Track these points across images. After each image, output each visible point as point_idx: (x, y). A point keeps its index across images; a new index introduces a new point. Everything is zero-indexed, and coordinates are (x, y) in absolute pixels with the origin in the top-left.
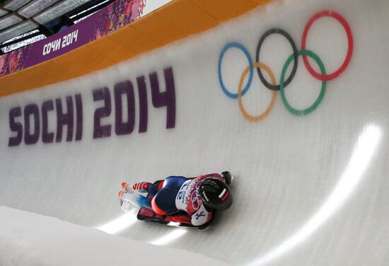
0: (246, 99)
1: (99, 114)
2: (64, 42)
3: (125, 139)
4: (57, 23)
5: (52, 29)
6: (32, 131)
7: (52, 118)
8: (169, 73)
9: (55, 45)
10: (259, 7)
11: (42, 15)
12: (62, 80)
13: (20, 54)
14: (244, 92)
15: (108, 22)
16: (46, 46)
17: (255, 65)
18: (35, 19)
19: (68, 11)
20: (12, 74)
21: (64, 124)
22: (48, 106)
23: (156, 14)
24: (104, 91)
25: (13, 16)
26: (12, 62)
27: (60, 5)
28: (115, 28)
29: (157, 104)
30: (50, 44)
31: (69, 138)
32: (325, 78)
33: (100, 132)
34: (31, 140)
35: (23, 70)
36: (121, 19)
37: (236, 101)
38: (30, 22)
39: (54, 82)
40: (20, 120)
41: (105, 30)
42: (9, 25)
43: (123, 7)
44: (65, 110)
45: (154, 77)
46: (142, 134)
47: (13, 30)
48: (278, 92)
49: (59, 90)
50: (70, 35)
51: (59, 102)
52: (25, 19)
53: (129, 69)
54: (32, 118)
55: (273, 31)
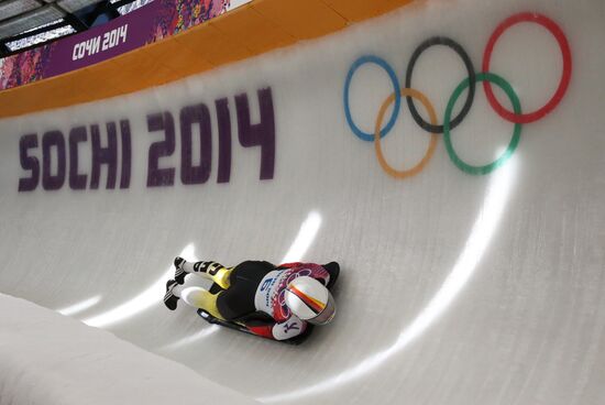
0: (387, 143)
1: (156, 152)
2: (105, 41)
3: (195, 190)
4: (90, 10)
6: (54, 171)
7: (85, 153)
8: (266, 97)
9: (92, 46)
12: (101, 98)
13: (38, 55)
14: (383, 133)
15: (174, 15)
16: (77, 46)
17: (404, 92)
18: (61, 4)
20: (26, 85)
21: (103, 162)
22: (78, 134)
24: (164, 117)
26: (25, 68)
28: (187, 26)
29: (246, 141)
30: (83, 44)
31: (111, 185)
33: (158, 178)
34: (53, 184)
35: (42, 81)
36: (196, 11)
38: (52, 8)
39: (88, 101)
40: (36, 153)
41: (169, 27)
42: (21, 11)
44: (104, 143)
45: (242, 102)
46: (221, 185)
47: (26, 19)
48: (442, 135)
49: (97, 112)
50: (114, 32)
51: (95, 130)
52: (44, 4)
53: (203, 87)
54: (54, 152)
55: (436, 41)
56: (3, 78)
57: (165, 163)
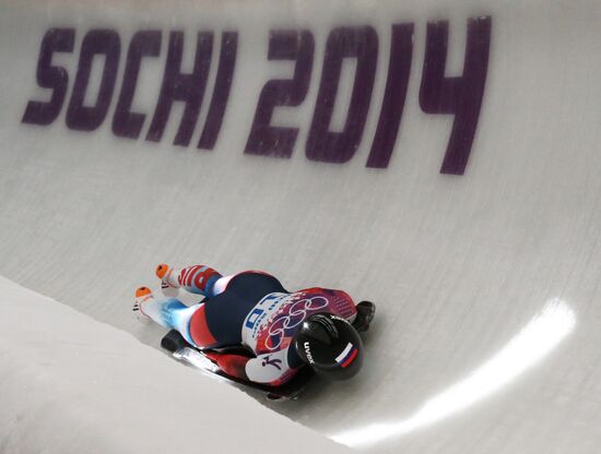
1: (273, 95)
3: (327, 173)
6: (91, 97)
7: (152, 76)
8: (480, 34)
21: (178, 99)
22: (146, 43)
24: (299, 38)
29: (430, 104)
31: (183, 139)
33: (266, 141)
34: (84, 120)
40: (68, 62)
44: (188, 64)
45: (438, 35)
46: (373, 171)
54: (98, 65)
57: (283, 117)
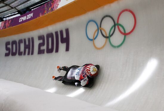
0: (96, 41)
1: (40, 45)
2: (28, 17)
3: (50, 54)
4: (25, 10)
5: (23, 12)
6: (14, 51)
7: (22, 46)
8: (67, 31)
9: (24, 18)
10: (102, 7)
11: (19, 7)
12: (26, 32)
13: (10, 21)
14: (95, 39)
15: (44, 10)
16: (20, 18)
17: (100, 29)
18: (16, 8)
19: (29, 5)
20: (7, 29)
21: (27, 48)
22: (21, 41)
23: (63, 8)
24: (42, 36)
25: (8, 6)
26: (7, 24)
27: (26, 3)
28: (47, 13)
29: (62, 42)
30: (22, 18)
31: (29, 54)
32: (125, 34)
33: (41, 52)
34: (14, 54)
35: (11, 27)
36: (50, 9)
37: (92, 42)
38: (14, 9)
39: (23, 33)
40: (10, 46)
41: (43, 13)
42: (6, 10)
43: (50, 5)
44: (27, 43)
45: (61, 32)
46: (56, 53)
47: (7, 12)
48: (108, 39)
49: (25, 36)
50: (30, 15)
52: (12, 8)
53: (52, 29)
54: (14, 46)
55: (107, 16)
56: (1, 27)
57: (42, 48)
